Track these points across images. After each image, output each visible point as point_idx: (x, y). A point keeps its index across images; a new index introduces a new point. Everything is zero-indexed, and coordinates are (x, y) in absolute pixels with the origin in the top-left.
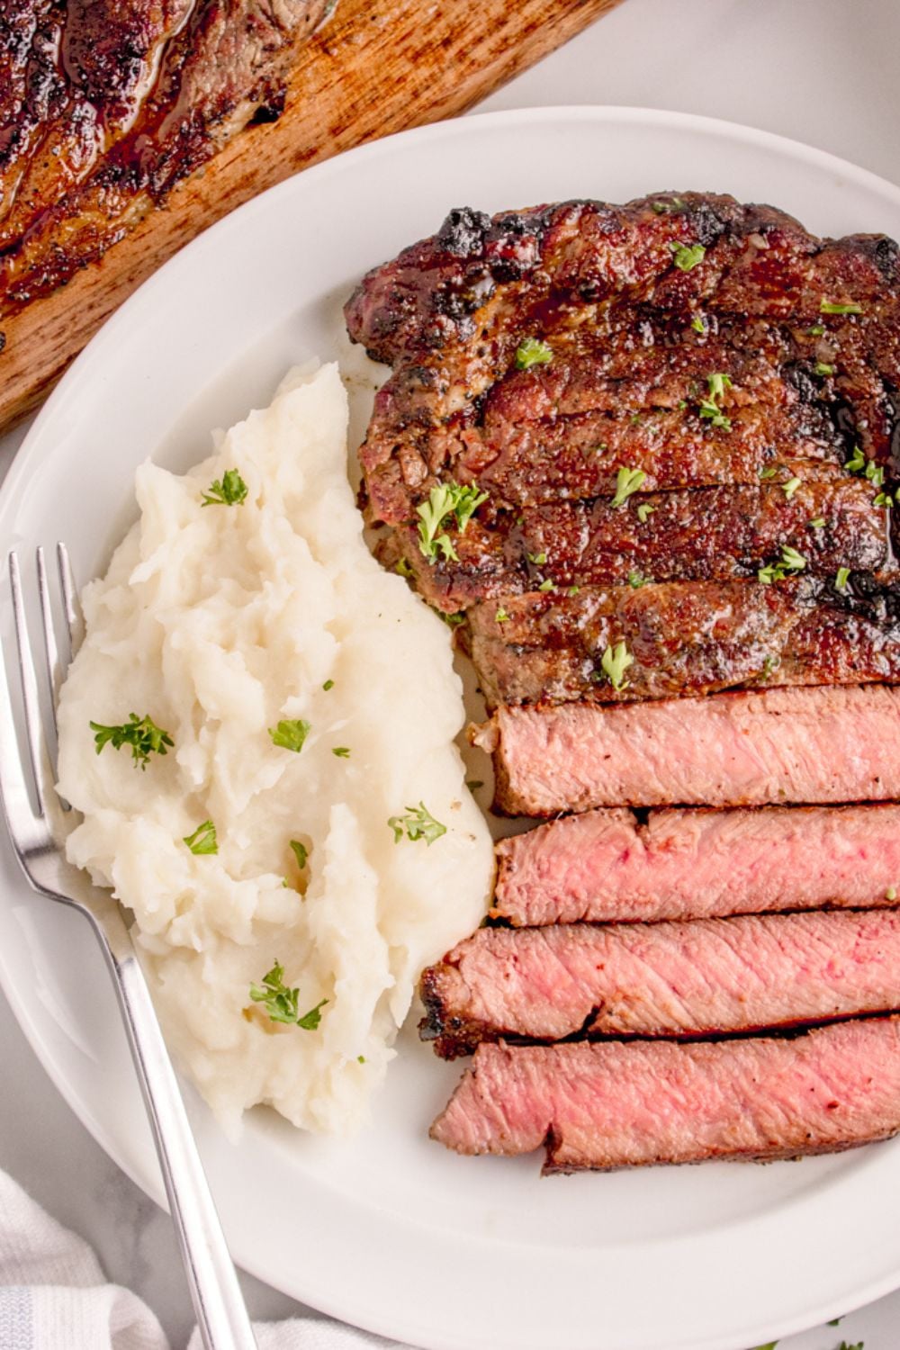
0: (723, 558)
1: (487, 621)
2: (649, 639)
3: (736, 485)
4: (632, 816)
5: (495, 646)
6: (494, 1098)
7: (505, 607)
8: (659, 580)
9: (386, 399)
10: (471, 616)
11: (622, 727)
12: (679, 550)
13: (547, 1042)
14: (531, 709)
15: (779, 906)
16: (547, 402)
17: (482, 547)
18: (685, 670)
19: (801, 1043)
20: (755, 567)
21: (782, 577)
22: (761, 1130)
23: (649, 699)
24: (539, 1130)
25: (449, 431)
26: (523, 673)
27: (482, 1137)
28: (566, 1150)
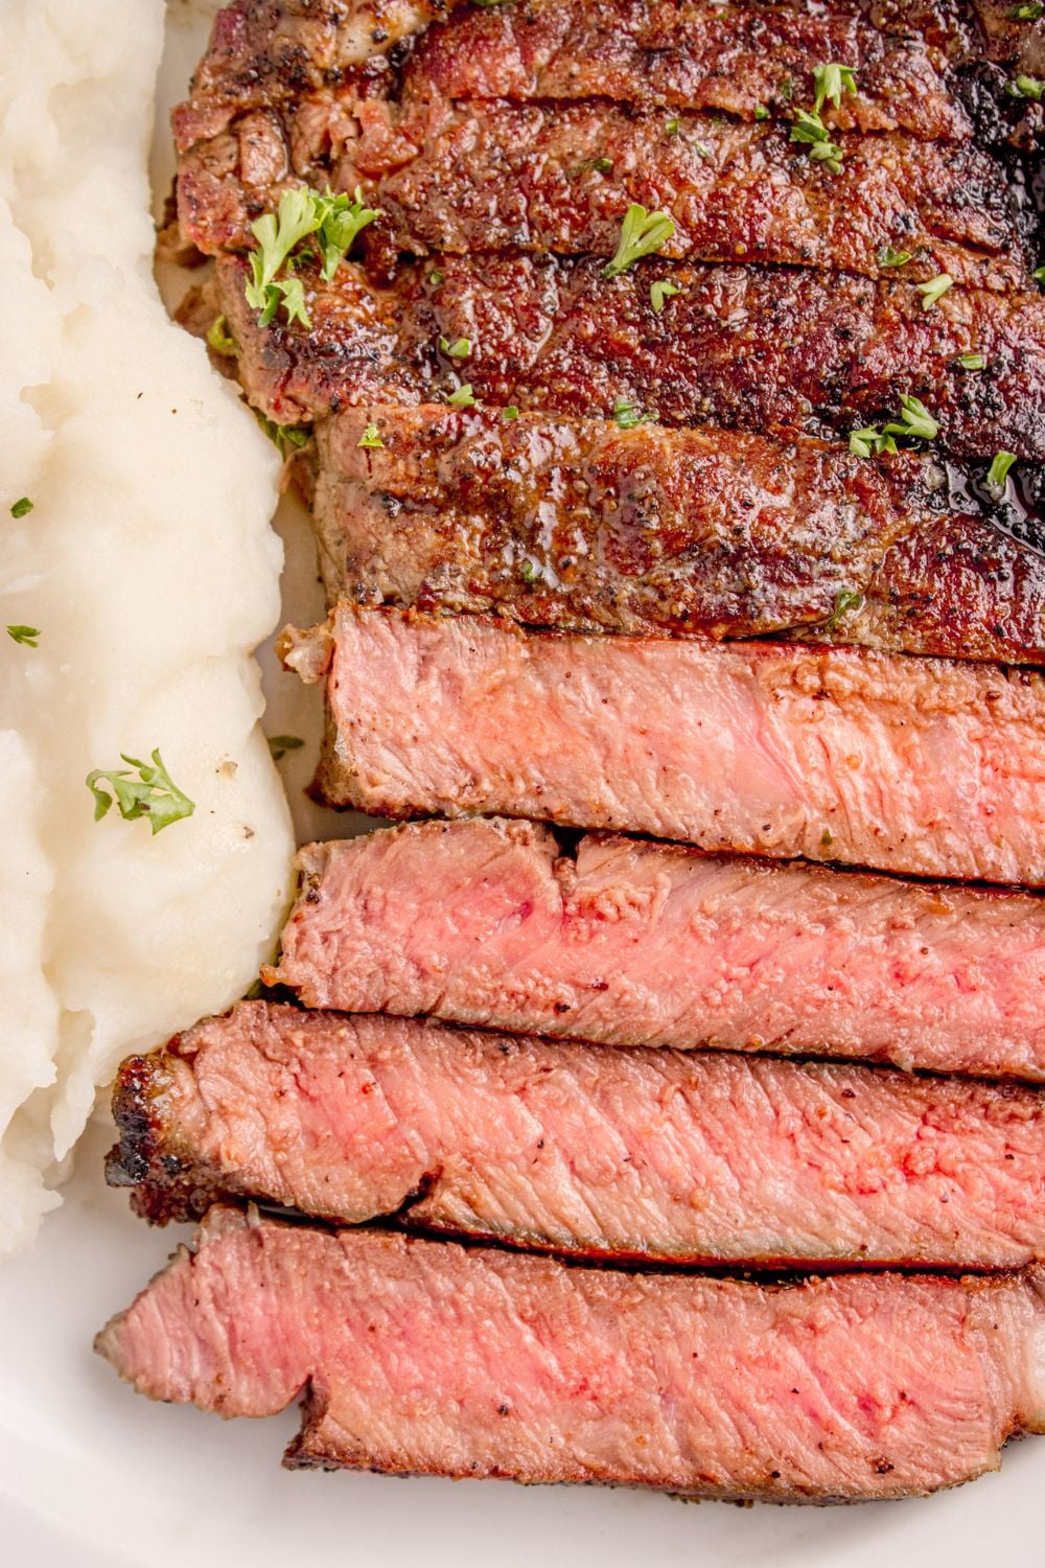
0: (790, 398)
1: (346, 445)
2: (634, 521)
3: (835, 270)
4: (551, 839)
5: (352, 492)
6: (218, 1308)
7: (382, 425)
8: (668, 422)
9: (233, 23)
10: (321, 435)
11: (556, 676)
12: (714, 372)
13: (331, 1225)
14: (397, 613)
15: (790, 1046)
16: (519, 70)
17: (359, 312)
18: (689, 590)
19: (791, 1300)
20: (843, 427)
21: (892, 449)
22: (688, 1450)
23: (613, 632)
24: (286, 1381)
25: (336, 99)
26: (394, 548)
27: (185, 1373)
28: (330, 1427)
